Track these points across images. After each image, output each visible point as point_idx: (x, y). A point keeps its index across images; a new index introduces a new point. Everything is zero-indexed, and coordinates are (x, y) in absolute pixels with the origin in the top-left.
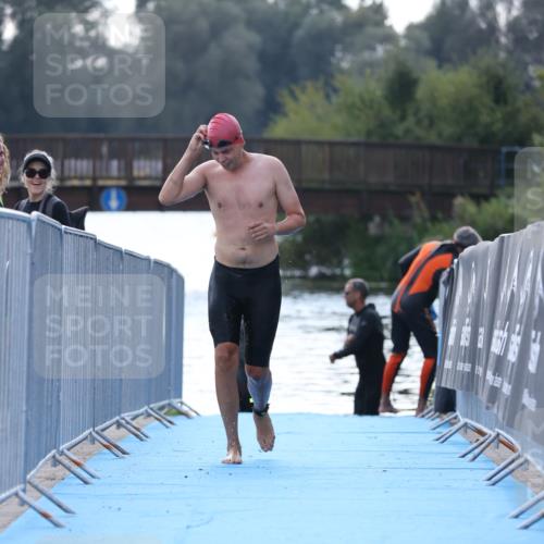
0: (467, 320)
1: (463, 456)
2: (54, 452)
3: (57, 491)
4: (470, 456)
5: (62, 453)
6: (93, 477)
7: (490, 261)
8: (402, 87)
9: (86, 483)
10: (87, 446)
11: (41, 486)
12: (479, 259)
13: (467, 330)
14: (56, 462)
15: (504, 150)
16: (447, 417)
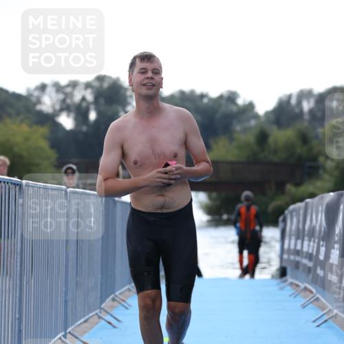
0: (293, 238)
1: (291, 295)
2: (113, 296)
3: (115, 313)
4: (294, 296)
5: (116, 296)
6: (130, 306)
7: (302, 212)
8: (263, 137)
9: (127, 308)
10: (127, 293)
11: (108, 311)
12: (297, 211)
13: (293, 242)
14: (114, 300)
15: (308, 164)
16: (284, 279)
